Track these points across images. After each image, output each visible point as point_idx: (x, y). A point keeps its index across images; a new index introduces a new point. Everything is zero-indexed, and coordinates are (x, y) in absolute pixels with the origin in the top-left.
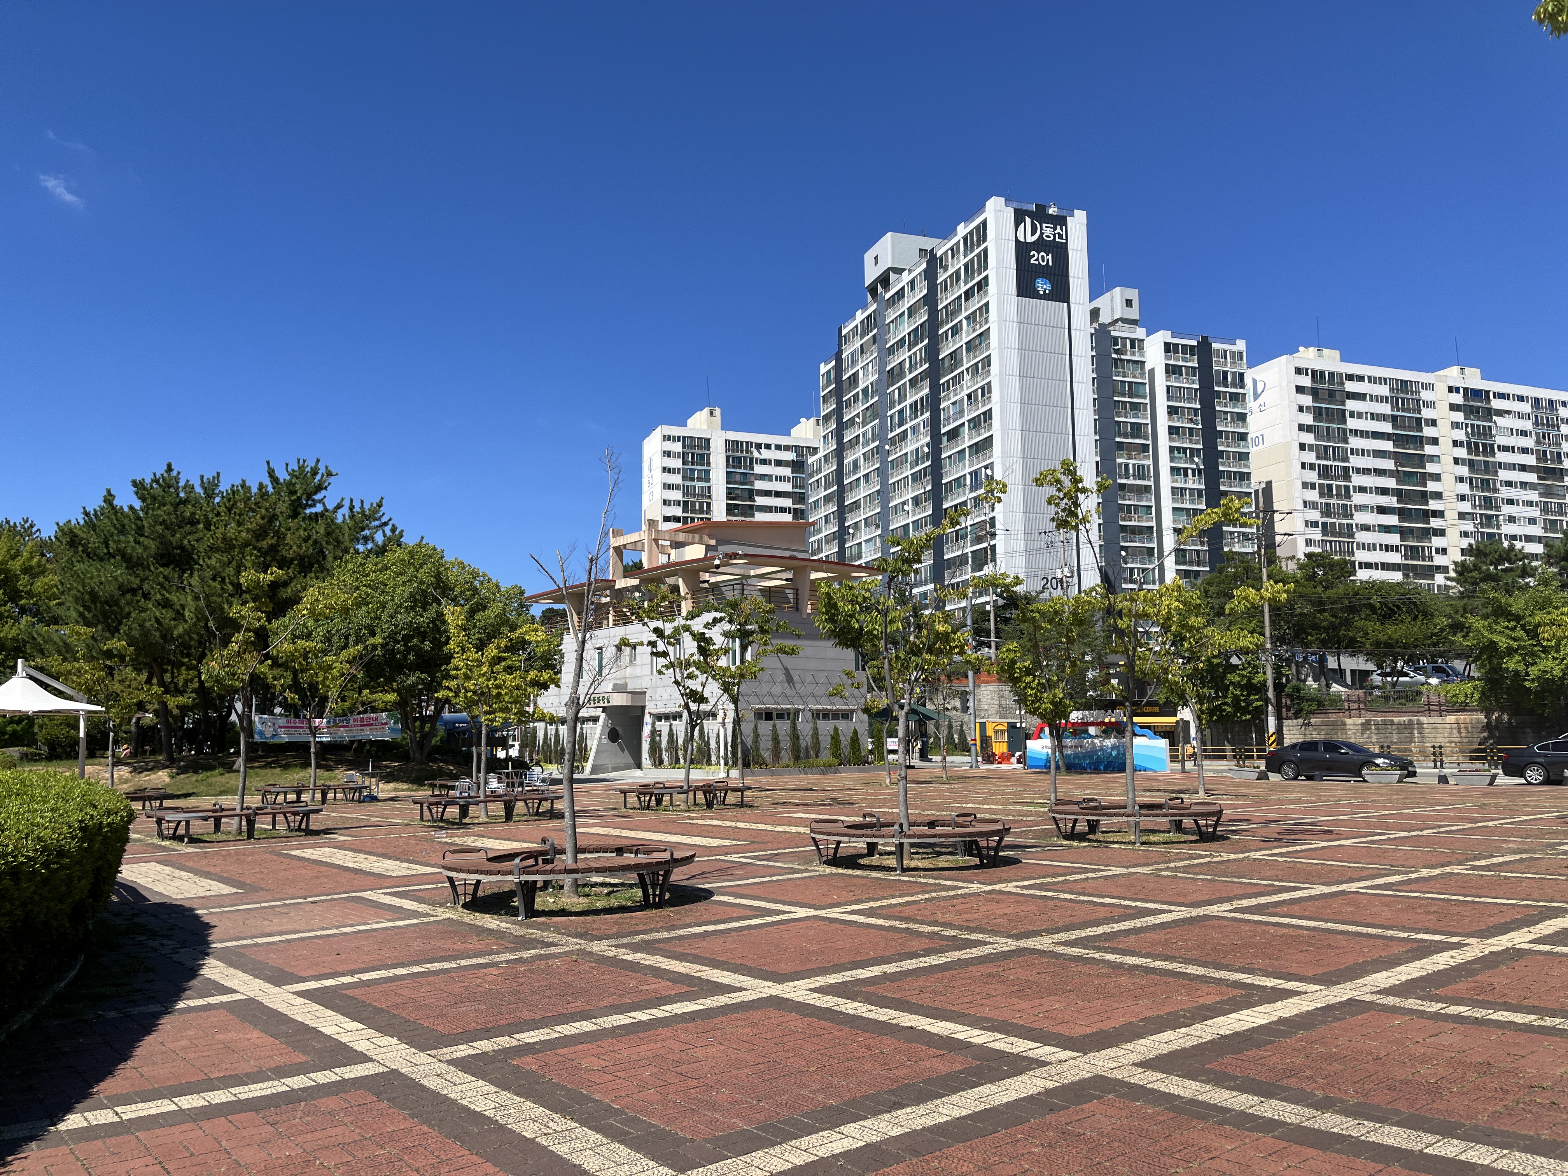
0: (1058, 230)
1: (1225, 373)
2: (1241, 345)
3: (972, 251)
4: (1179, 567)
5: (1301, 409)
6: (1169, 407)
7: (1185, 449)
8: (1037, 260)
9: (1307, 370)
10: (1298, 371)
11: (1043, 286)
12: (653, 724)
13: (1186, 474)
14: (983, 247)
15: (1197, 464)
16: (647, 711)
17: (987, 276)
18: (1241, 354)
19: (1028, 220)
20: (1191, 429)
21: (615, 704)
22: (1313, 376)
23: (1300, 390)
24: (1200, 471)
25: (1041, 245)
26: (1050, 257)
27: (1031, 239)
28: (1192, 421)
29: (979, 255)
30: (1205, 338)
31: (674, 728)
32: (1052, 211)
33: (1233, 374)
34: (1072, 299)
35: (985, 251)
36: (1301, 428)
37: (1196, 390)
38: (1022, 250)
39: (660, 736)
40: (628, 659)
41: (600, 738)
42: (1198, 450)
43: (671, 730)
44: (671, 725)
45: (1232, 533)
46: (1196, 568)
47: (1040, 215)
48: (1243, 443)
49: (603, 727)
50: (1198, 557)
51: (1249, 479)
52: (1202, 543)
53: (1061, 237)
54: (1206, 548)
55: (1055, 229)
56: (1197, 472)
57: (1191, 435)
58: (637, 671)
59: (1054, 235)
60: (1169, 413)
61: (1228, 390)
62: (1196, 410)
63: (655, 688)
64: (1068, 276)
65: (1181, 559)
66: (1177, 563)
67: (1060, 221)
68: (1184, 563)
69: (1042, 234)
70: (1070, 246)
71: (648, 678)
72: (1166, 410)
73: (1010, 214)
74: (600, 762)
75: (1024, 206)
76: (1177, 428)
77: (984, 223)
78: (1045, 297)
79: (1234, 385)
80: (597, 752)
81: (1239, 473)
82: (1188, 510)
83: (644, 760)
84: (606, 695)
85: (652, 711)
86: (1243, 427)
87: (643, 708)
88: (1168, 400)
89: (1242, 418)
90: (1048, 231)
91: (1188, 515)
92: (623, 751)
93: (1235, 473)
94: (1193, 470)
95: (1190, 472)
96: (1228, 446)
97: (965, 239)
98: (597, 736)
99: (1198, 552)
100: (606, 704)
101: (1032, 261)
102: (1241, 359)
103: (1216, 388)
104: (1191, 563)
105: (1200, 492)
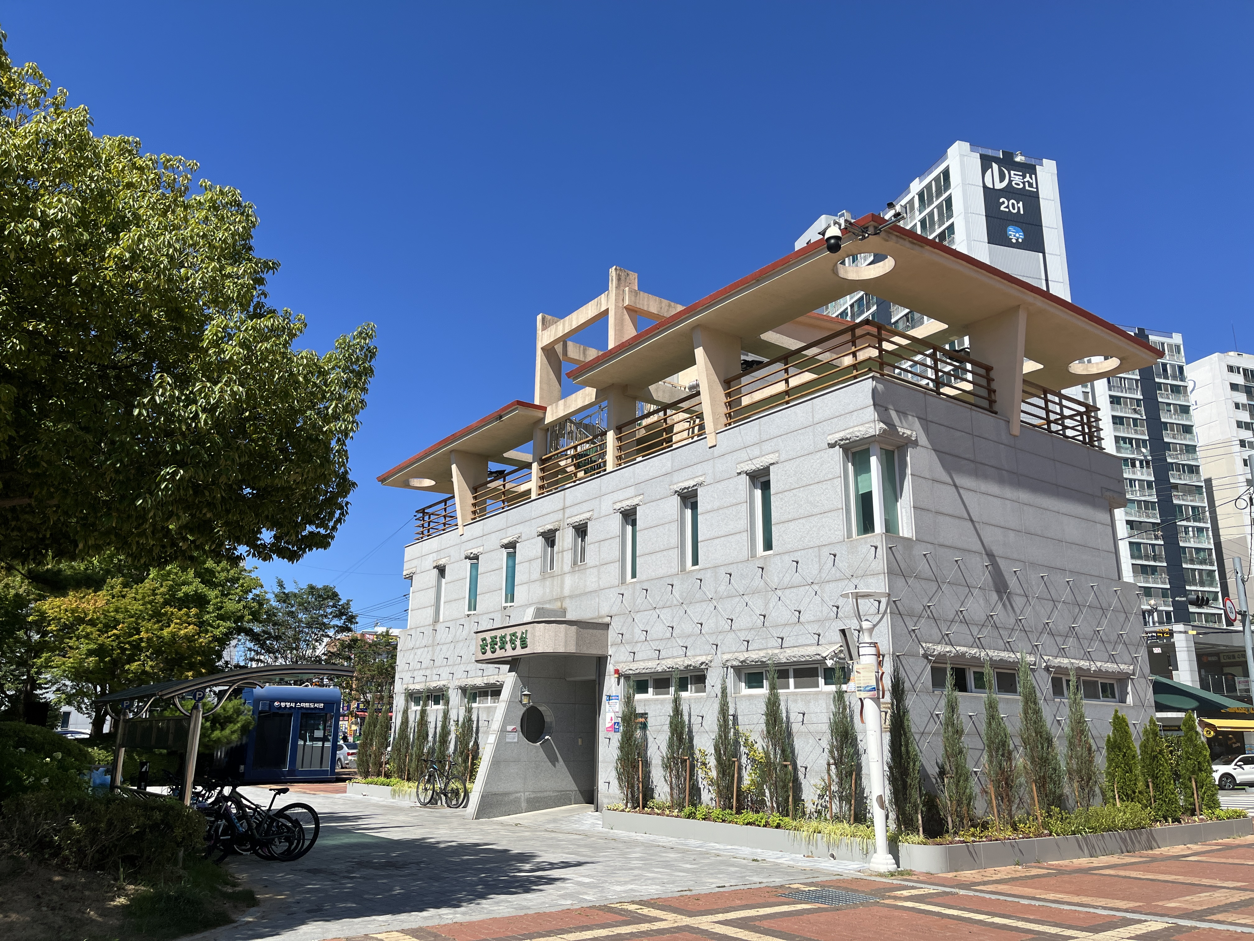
0: (1028, 178)
1: (1164, 365)
2: (1177, 339)
3: (931, 202)
4: (1134, 562)
5: (1237, 406)
6: (1111, 396)
7: (1131, 440)
8: (1008, 207)
9: (1238, 368)
10: (1231, 369)
11: (1015, 234)
12: (629, 701)
13: (1134, 465)
14: (945, 196)
15: (1145, 456)
16: (610, 668)
17: (952, 224)
18: (1178, 347)
19: (995, 166)
20: (1135, 420)
21: (539, 649)
22: (1245, 374)
23: (1234, 387)
24: (1148, 462)
25: (1010, 192)
26: (1021, 205)
27: (999, 186)
28: (1135, 411)
29: (940, 207)
30: (1141, 330)
31: (685, 708)
32: (1019, 159)
33: (1173, 366)
34: (1047, 250)
35: (949, 201)
36: (1239, 424)
37: (1137, 381)
38: (991, 195)
39: (644, 726)
40: (568, 557)
41: (503, 731)
42: (1144, 441)
43: (677, 711)
44: (677, 702)
45: (1186, 528)
46: (1152, 563)
47: (1007, 162)
48: (1188, 436)
49: (510, 703)
50: (1154, 551)
51: (1198, 472)
52: (1157, 538)
53: (1031, 185)
54: (1161, 542)
55: (1024, 177)
56: (1145, 463)
57: (1135, 425)
58: (591, 580)
59: (1024, 183)
60: (1111, 402)
61: (1169, 381)
62: (1138, 400)
63: (630, 614)
64: (1041, 226)
65: (1136, 553)
66: (1133, 557)
67: (1029, 169)
68: (1140, 558)
69: (1010, 181)
70: (1041, 196)
71: (613, 595)
72: (1108, 400)
73: (975, 160)
74: (501, 787)
75: (990, 152)
76: (1121, 418)
77: (946, 173)
78: (1017, 246)
79: (1174, 377)
80: (496, 763)
81: (1188, 465)
82: (1139, 502)
83: (601, 786)
84: (519, 631)
85: (624, 668)
86: (1187, 419)
87: (601, 661)
88: (1110, 389)
89: (1185, 410)
90: (1017, 179)
91: (1140, 507)
92: (553, 760)
93: (1183, 465)
94: (1141, 462)
95: (1138, 463)
96: (1174, 438)
97: (921, 195)
98: (496, 725)
99: (1153, 545)
100: (519, 651)
101: (1002, 208)
102: (1179, 352)
103: (1157, 380)
104: (1147, 558)
105: (1149, 484)
